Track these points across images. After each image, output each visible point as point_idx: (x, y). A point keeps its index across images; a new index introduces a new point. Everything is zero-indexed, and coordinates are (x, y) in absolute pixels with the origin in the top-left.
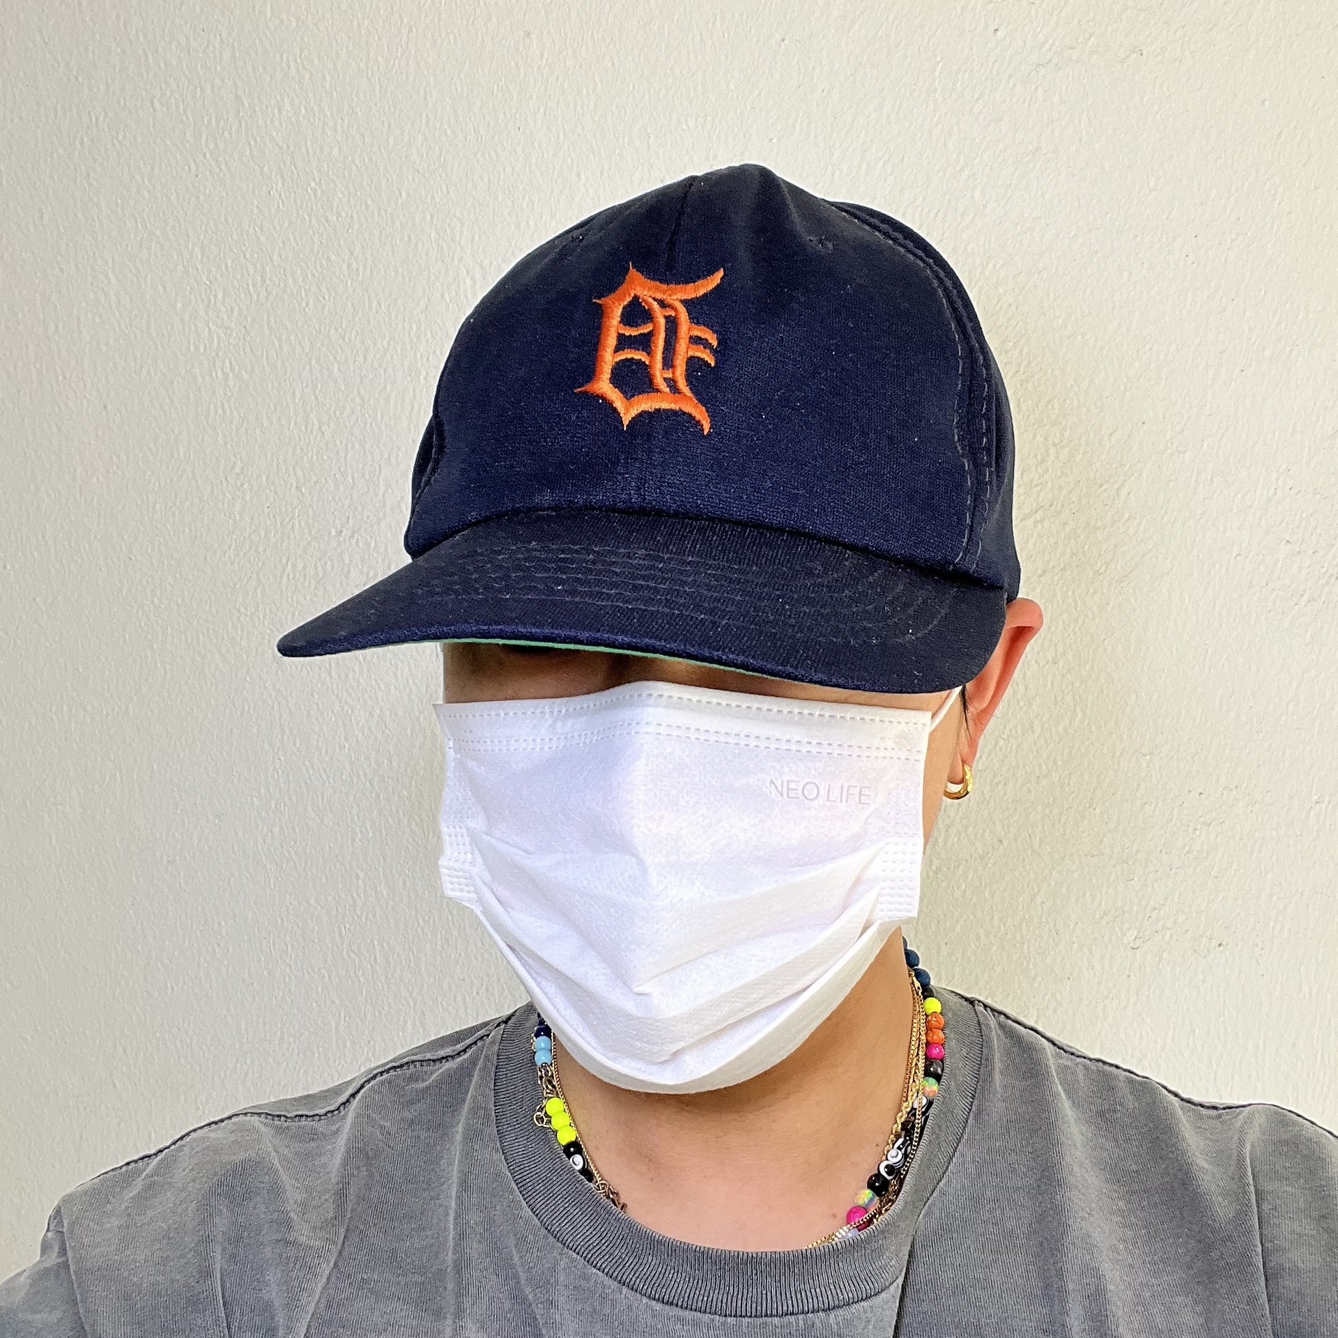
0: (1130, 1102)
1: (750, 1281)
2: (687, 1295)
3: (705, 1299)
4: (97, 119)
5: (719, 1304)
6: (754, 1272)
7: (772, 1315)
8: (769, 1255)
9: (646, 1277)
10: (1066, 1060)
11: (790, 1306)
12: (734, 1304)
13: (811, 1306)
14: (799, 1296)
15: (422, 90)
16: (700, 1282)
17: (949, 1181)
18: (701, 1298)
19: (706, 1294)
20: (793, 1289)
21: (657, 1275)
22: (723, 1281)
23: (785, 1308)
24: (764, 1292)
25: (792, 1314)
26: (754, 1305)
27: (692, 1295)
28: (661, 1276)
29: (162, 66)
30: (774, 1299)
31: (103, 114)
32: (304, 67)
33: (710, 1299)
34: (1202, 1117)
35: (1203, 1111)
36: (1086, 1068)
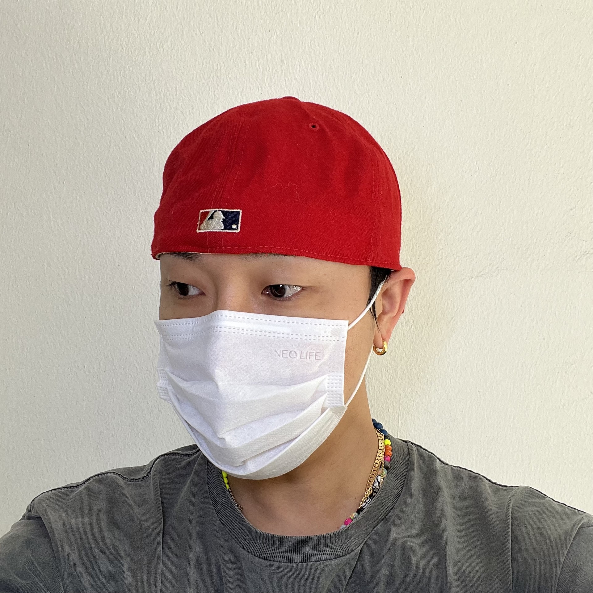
4: (221, 68)
9: (257, 549)
15: (361, 59)
21: (261, 548)
29: (251, 46)
31: (223, 66)
32: (311, 48)
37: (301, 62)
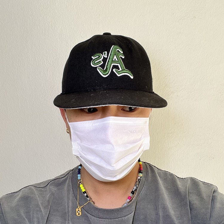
0: (170, 177)
5: (108, 218)
10: (160, 171)
17: (142, 192)
18: (105, 217)
22: (108, 214)
34: (180, 180)
35: (181, 179)
36: (163, 172)
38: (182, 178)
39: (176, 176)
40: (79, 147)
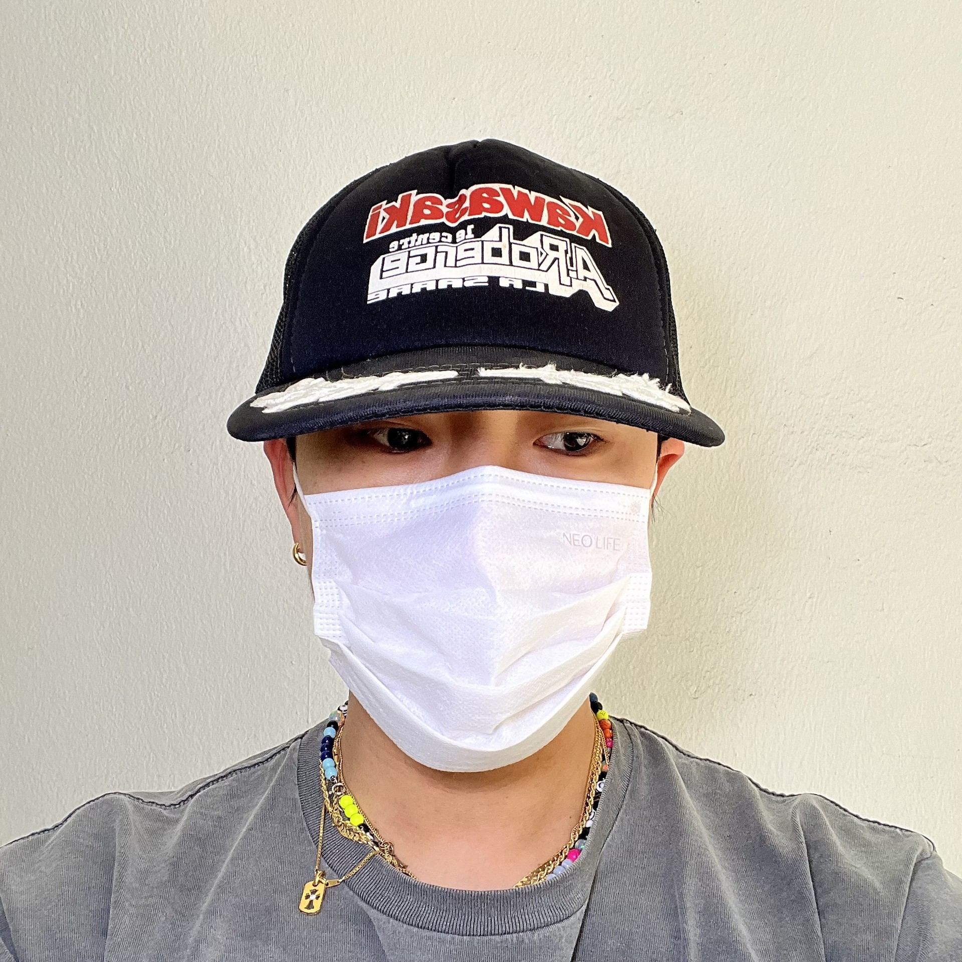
0: (727, 787)
1: (480, 911)
2: (435, 922)
3: (448, 924)
5: (458, 927)
6: (483, 905)
7: (494, 934)
8: (493, 893)
9: (405, 911)
10: (687, 761)
11: (508, 928)
12: (468, 928)
13: (522, 927)
14: (513, 921)
16: (444, 912)
17: (613, 838)
18: (445, 923)
19: (449, 921)
20: (509, 916)
21: (414, 909)
22: (460, 911)
23: (504, 929)
24: (489, 918)
25: (509, 933)
26: (482, 928)
27: (438, 922)
28: (417, 909)
30: (496, 923)
33: (451, 924)
34: (771, 801)
35: (774, 798)
36: (698, 764)
37: (121, 129)
38: (782, 796)
39: (757, 785)
40: (346, 601)
